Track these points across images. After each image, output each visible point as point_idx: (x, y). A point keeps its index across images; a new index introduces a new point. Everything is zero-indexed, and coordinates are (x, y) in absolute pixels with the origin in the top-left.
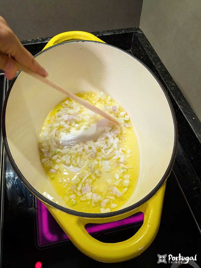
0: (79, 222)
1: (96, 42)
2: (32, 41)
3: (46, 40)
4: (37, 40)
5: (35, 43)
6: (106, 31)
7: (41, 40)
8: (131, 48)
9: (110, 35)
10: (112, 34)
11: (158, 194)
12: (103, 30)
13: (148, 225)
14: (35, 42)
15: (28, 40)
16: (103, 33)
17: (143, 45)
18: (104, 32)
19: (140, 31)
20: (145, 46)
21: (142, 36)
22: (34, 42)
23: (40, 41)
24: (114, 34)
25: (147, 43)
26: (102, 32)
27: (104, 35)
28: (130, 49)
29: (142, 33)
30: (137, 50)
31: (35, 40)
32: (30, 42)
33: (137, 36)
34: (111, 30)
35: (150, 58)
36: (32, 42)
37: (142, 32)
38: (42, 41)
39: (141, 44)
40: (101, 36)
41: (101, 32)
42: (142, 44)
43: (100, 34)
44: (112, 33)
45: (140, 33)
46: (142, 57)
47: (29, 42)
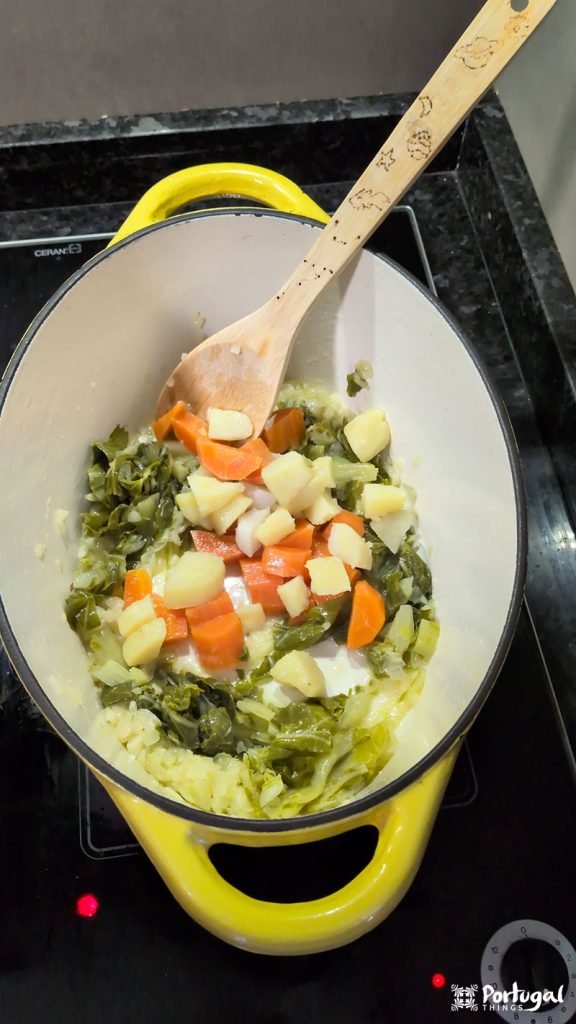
0: (192, 839)
1: (303, 219)
2: (81, 128)
3: (133, 127)
4: (101, 126)
5: (93, 136)
6: (363, 97)
7: (113, 124)
8: (458, 166)
9: (377, 118)
10: (385, 113)
11: (424, 781)
12: (353, 96)
13: (384, 866)
14: (93, 133)
15: (66, 124)
16: (349, 109)
17: (496, 173)
18: (355, 102)
19: (495, 108)
20: (505, 177)
21: (501, 132)
22: (89, 134)
23: (112, 130)
24: (392, 113)
25: (514, 163)
26: (347, 105)
27: (355, 115)
28: (453, 168)
29: (499, 115)
30: (477, 180)
31: (93, 123)
32: (75, 131)
33: (479, 128)
34: (381, 93)
35: (516, 229)
36: (81, 132)
37: (501, 110)
38: (119, 130)
39: (490, 164)
40: (344, 121)
41: (345, 101)
42: (493, 166)
43: (339, 111)
44: (384, 110)
45: (491, 115)
46: (490, 216)
47: (68, 131)
